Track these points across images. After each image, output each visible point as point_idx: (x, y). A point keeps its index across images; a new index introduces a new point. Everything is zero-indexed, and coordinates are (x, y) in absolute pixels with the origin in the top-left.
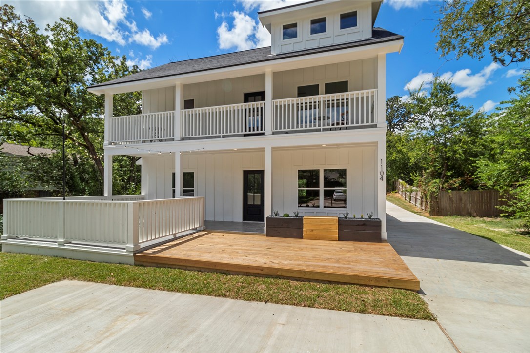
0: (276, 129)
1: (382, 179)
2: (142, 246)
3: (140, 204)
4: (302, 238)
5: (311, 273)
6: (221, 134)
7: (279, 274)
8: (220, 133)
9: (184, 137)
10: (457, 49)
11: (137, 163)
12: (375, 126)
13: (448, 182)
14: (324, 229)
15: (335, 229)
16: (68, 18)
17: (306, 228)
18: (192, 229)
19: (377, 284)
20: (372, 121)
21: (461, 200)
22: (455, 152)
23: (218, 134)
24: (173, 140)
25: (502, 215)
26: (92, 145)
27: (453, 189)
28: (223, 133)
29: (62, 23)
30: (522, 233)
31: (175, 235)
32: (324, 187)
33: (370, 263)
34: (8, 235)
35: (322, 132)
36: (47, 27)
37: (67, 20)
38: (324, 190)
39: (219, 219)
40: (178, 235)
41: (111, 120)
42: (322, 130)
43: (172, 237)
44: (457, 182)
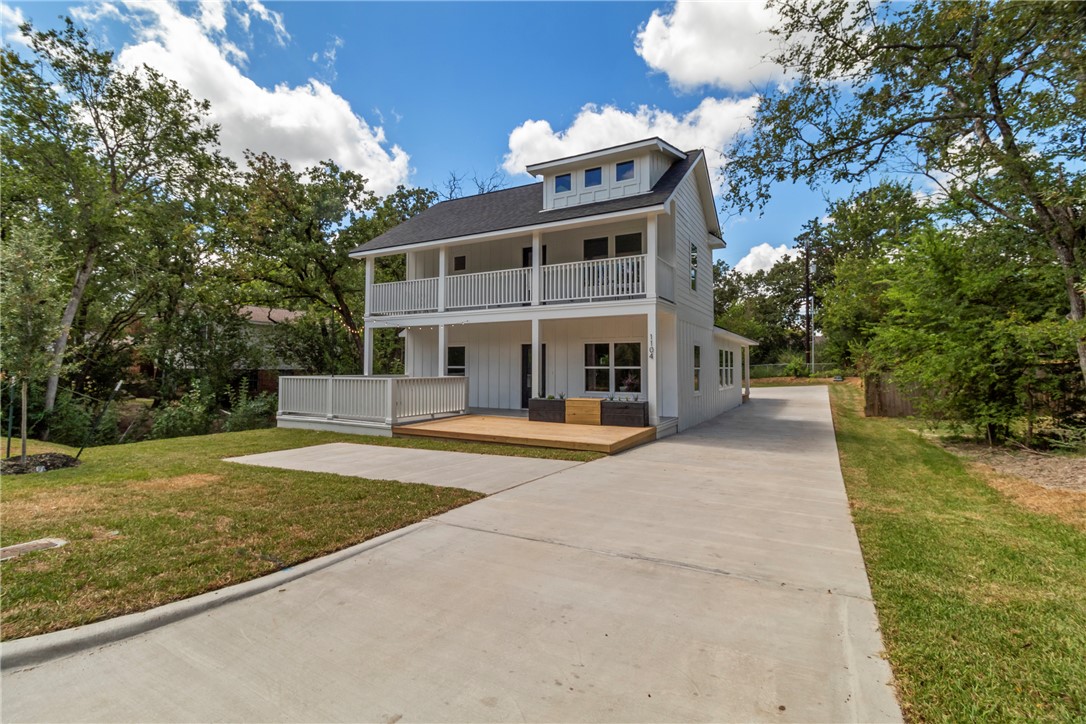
0: (544, 298)
2: (400, 421)
3: (398, 381)
4: (564, 422)
6: (487, 305)
14: (586, 411)
15: (598, 412)
17: (568, 411)
18: (453, 412)
24: (437, 311)
28: (489, 302)
29: (323, 166)
31: (432, 415)
32: (615, 366)
34: (282, 411)
38: (615, 370)
39: (483, 405)
40: (436, 416)
41: (372, 286)
43: (430, 417)
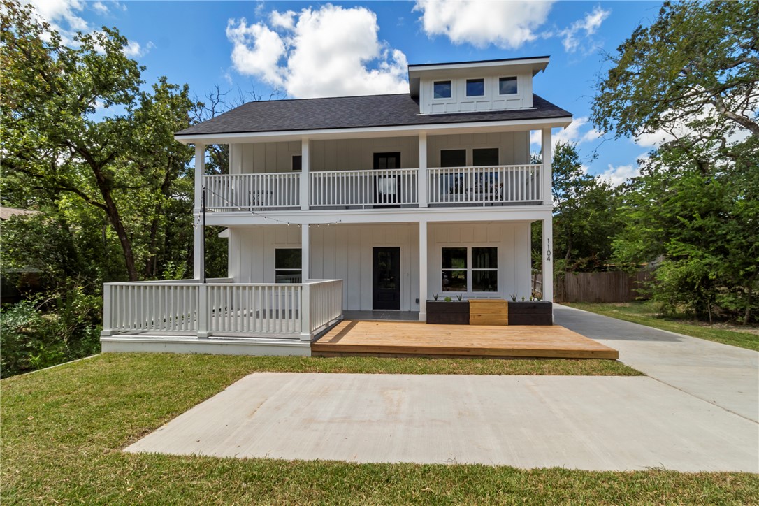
0: (432, 200)
1: (549, 259)
4: (468, 323)
5: (519, 350)
7: (487, 353)
8: (361, 202)
9: (313, 205)
10: (615, 130)
11: (221, 235)
12: (540, 203)
13: (574, 262)
14: (493, 313)
15: (505, 312)
16: (115, 28)
17: (472, 312)
18: (336, 318)
19: (582, 357)
20: (538, 198)
21: (589, 283)
22: (582, 227)
23: (359, 204)
24: (299, 208)
25: (637, 298)
26: (114, 206)
27: (581, 270)
28: (366, 202)
30: (658, 317)
32: (473, 268)
33: (563, 341)
34: (111, 330)
35: (484, 207)
36: (77, 35)
37: (112, 30)
38: (473, 271)
41: (204, 179)
42: (484, 204)
44: (583, 262)
